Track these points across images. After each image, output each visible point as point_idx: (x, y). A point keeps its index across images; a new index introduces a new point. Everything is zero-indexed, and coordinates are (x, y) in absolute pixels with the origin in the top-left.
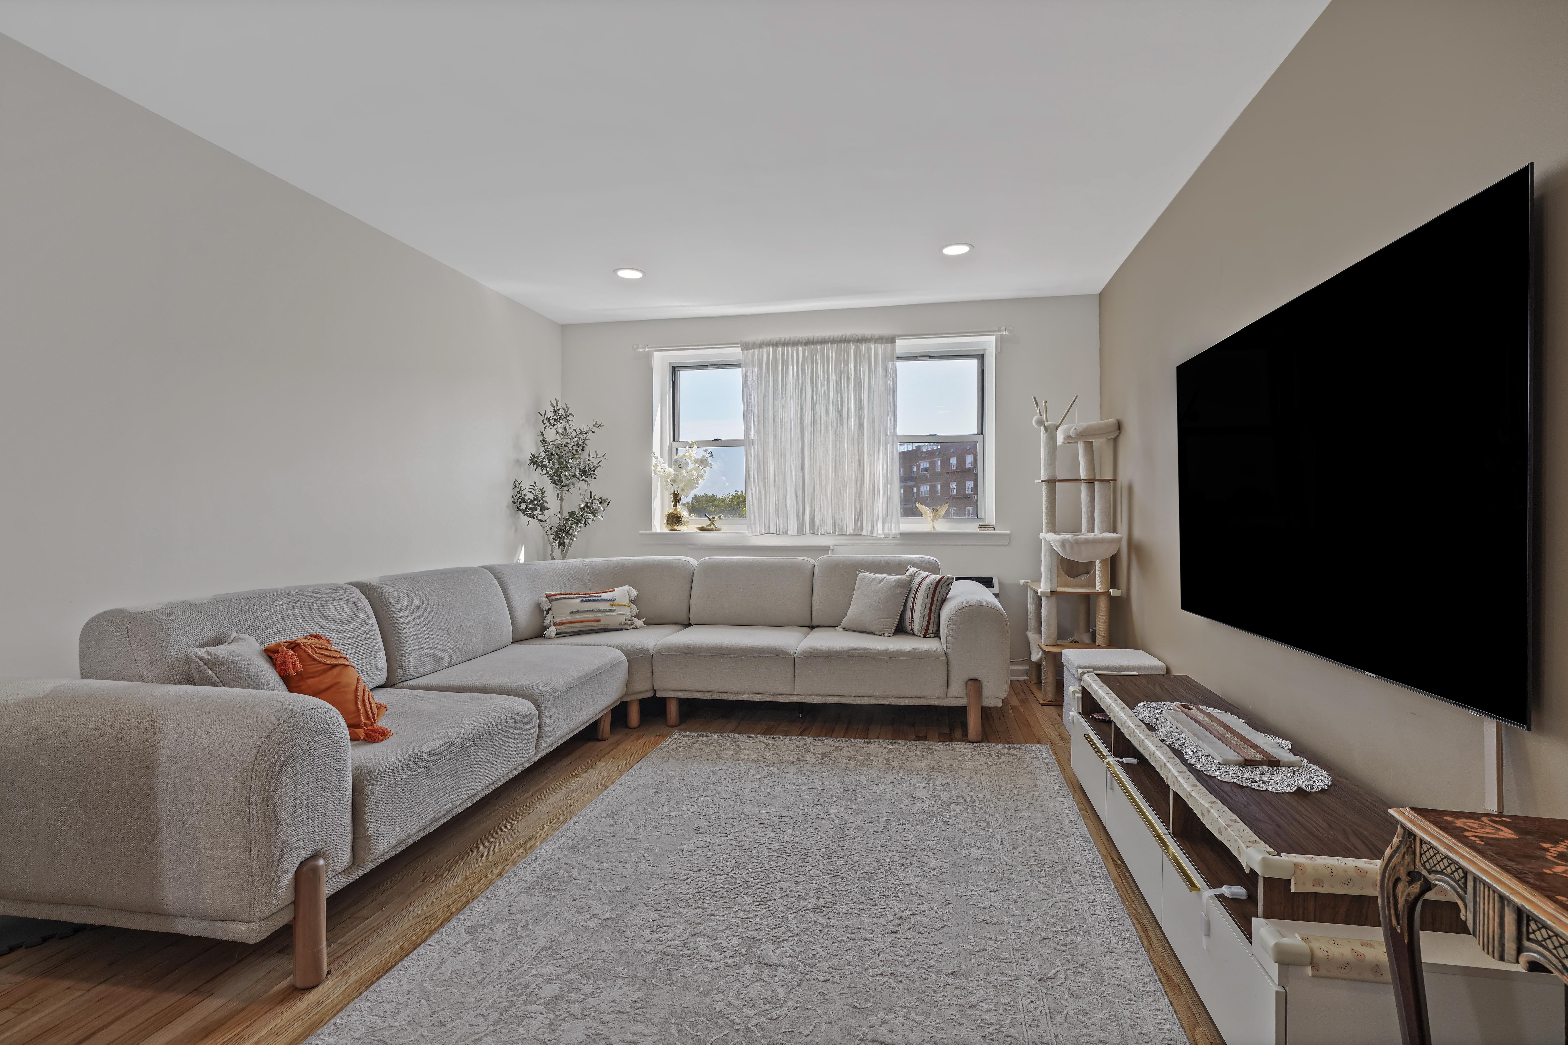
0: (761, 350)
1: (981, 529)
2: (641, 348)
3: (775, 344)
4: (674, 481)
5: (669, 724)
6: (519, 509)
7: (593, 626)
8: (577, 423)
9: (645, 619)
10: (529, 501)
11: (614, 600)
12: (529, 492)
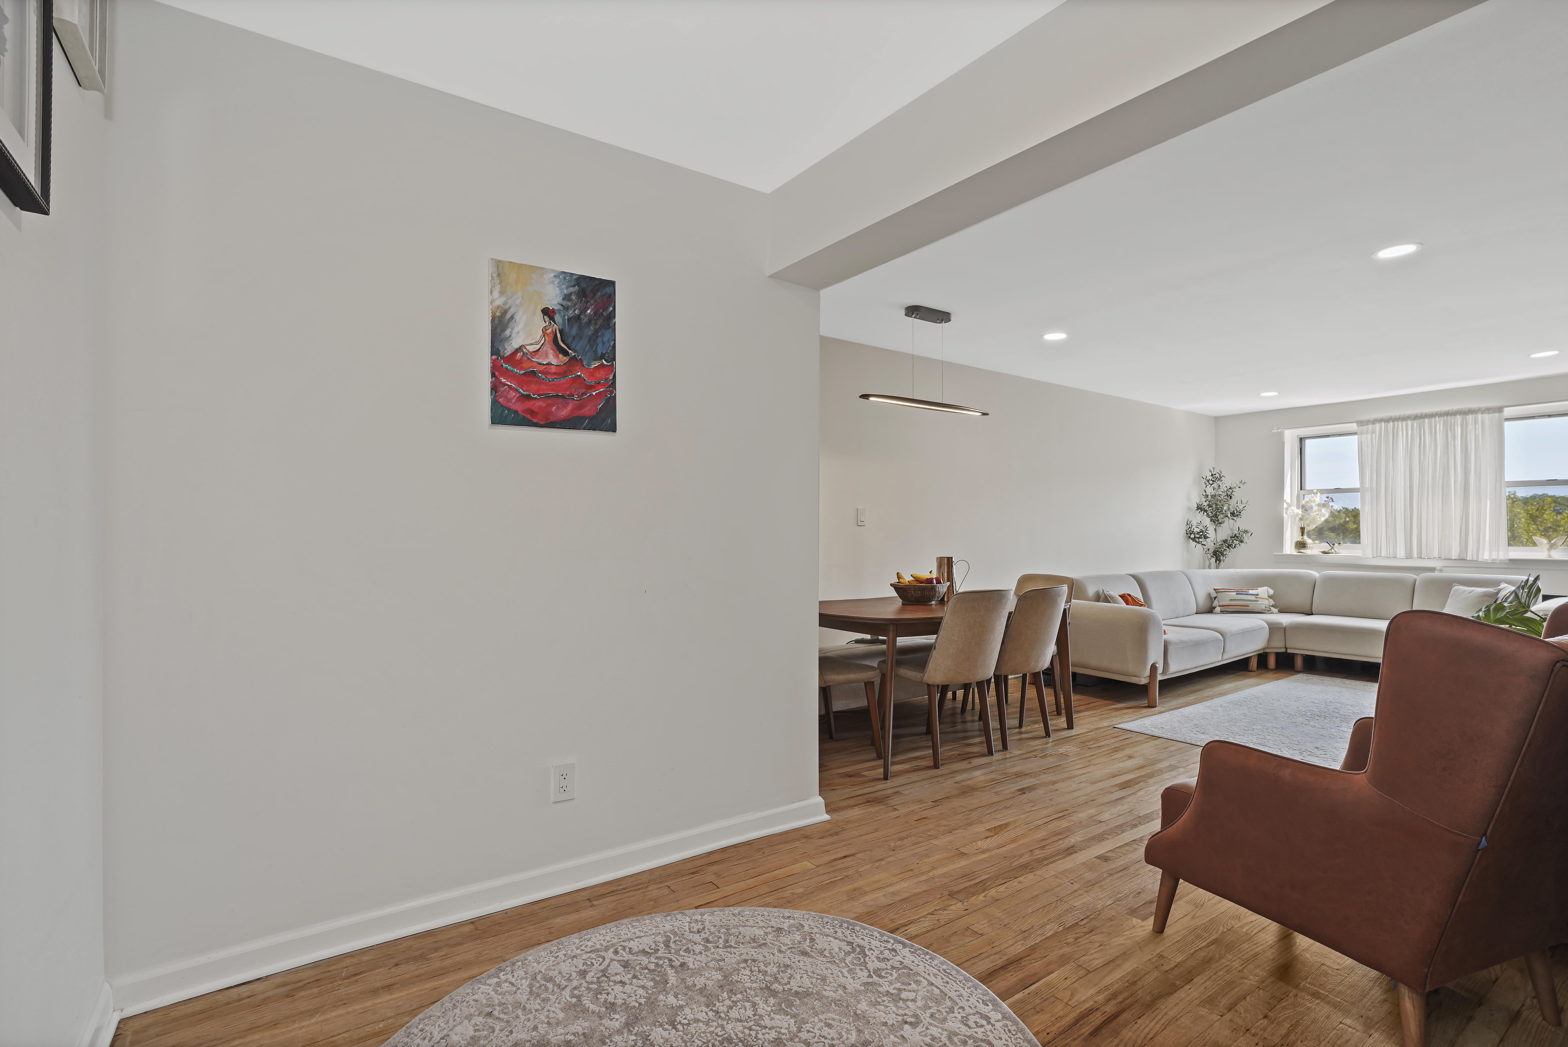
0: (1374, 425)
2: (1275, 430)
3: (1387, 420)
4: (1301, 519)
5: (1296, 670)
6: (1190, 537)
7: (1242, 609)
8: (1226, 483)
9: (1279, 607)
10: (1196, 532)
11: (1257, 594)
12: (1197, 527)
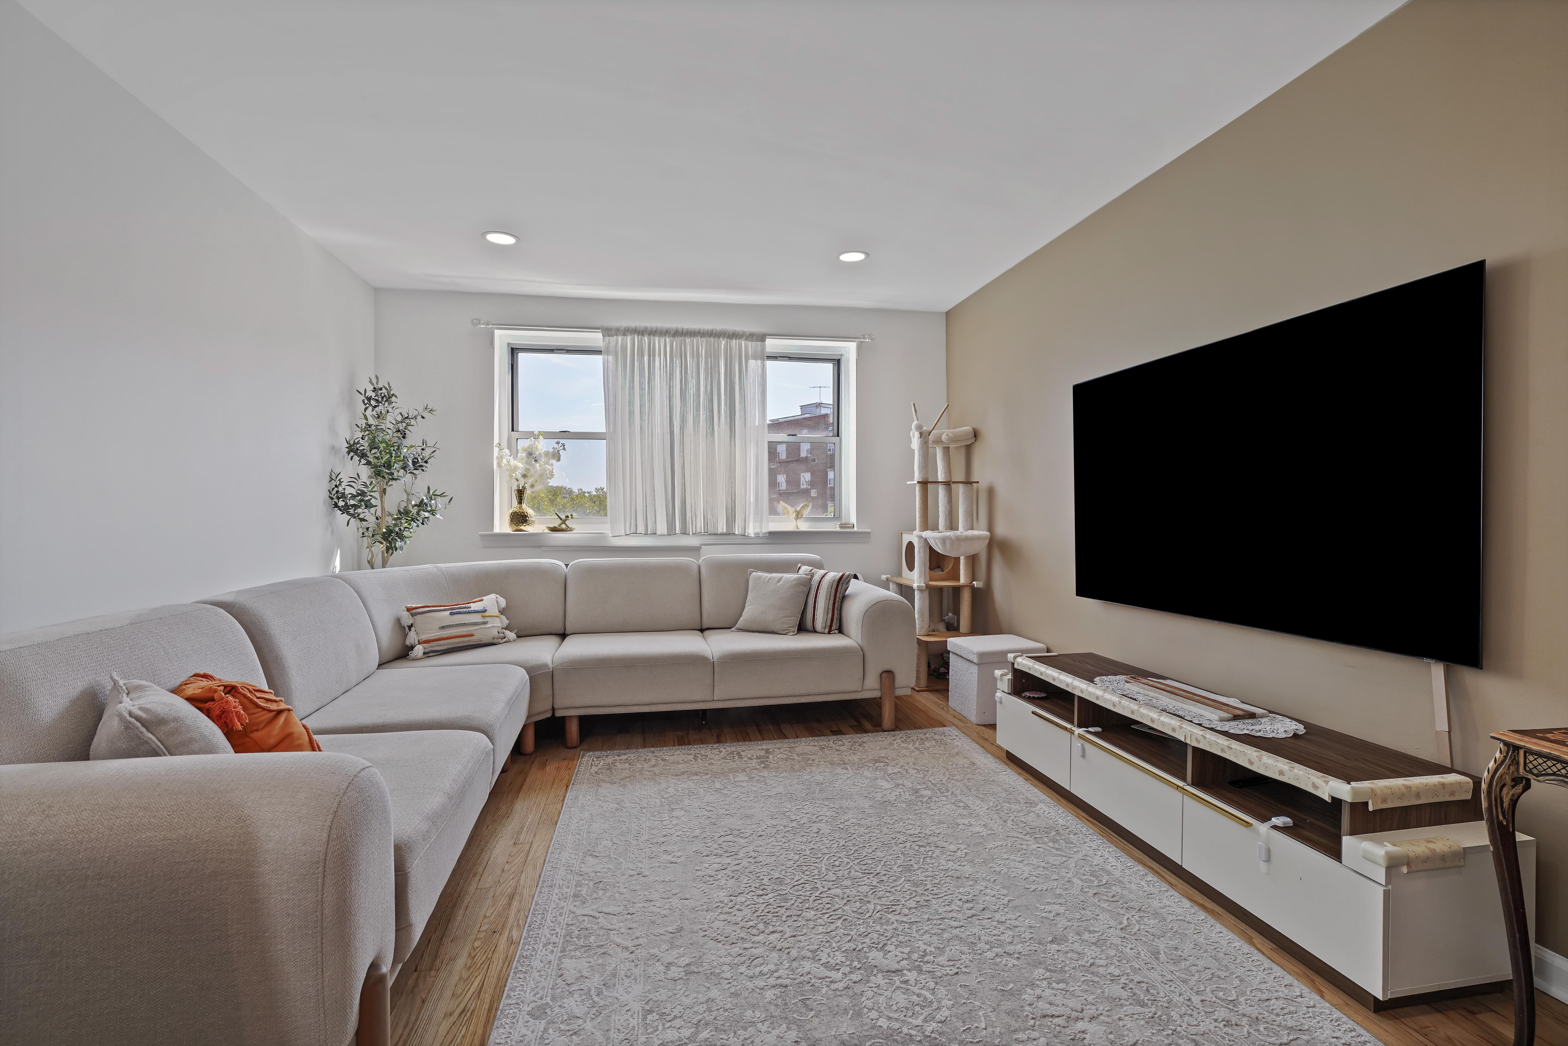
0: (625, 337)
1: (841, 527)
3: (641, 332)
4: (524, 476)
5: (569, 745)
6: (336, 505)
7: (463, 642)
9: (516, 630)
10: (350, 496)
11: (485, 611)
12: (350, 485)
